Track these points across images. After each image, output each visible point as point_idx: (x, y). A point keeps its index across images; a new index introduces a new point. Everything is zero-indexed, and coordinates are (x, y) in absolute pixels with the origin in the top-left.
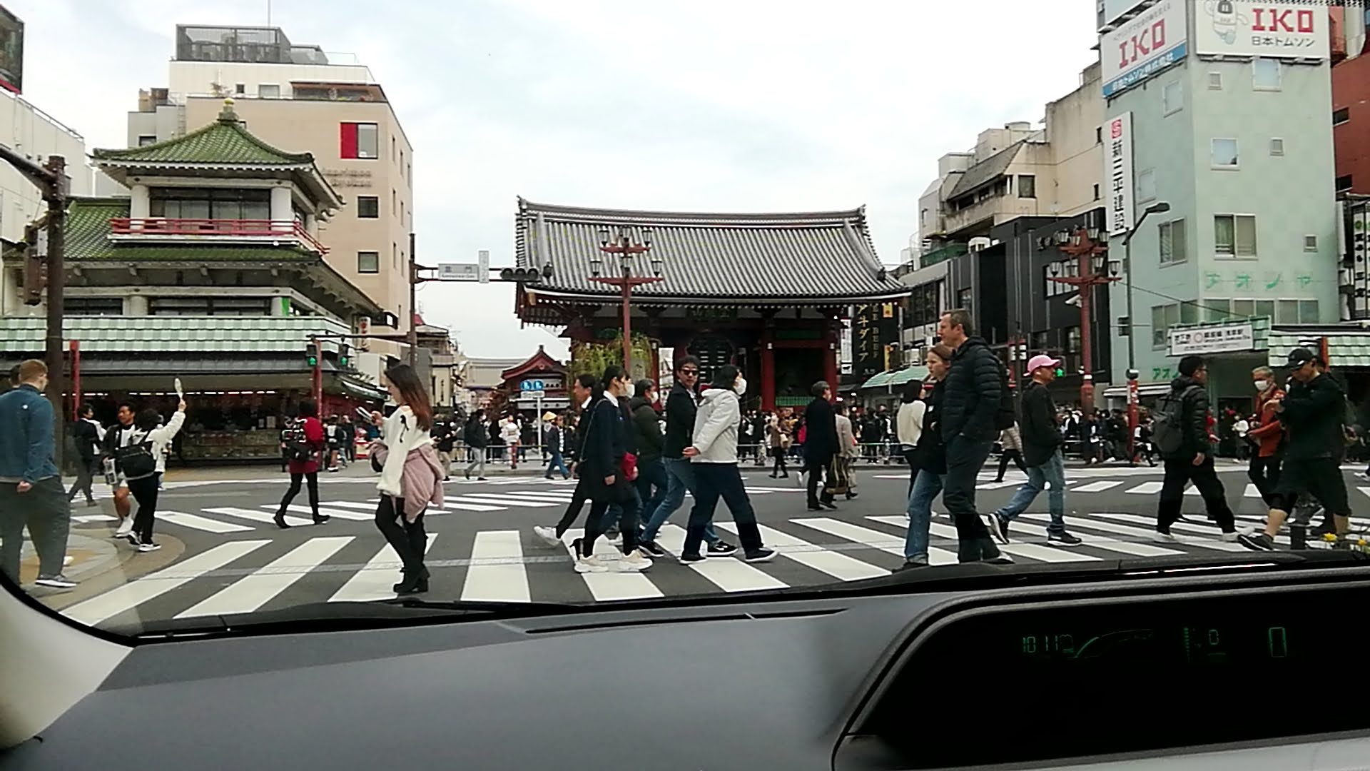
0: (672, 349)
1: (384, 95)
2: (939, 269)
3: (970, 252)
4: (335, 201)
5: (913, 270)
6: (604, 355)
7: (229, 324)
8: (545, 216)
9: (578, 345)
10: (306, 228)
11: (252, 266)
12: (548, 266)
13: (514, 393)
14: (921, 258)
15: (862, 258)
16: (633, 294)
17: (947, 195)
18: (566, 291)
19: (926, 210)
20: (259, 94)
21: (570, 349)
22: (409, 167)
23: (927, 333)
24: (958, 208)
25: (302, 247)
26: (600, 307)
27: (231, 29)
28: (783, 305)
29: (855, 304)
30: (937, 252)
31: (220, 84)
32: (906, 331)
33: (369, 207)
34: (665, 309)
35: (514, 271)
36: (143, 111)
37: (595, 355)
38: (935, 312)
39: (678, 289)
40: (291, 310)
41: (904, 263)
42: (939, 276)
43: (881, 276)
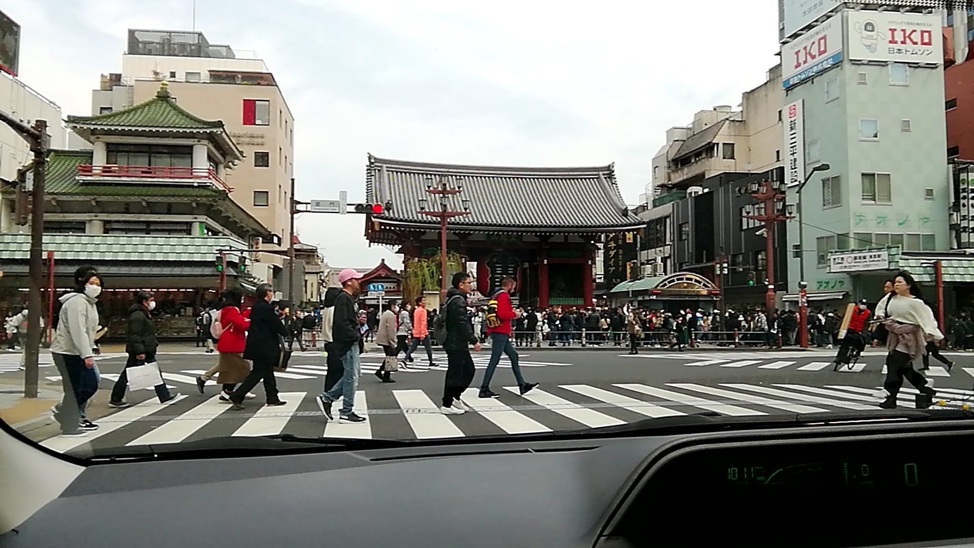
0: (476, 263)
1: (274, 80)
2: (666, 209)
3: (688, 197)
4: (239, 155)
5: (647, 209)
6: (428, 267)
7: (161, 241)
8: (387, 167)
9: (409, 259)
10: (217, 173)
11: (179, 200)
12: (389, 203)
13: (363, 293)
14: (653, 201)
15: (612, 200)
16: (449, 223)
17: (672, 157)
18: (401, 220)
19: (657, 167)
20: (186, 78)
21: (404, 262)
22: (291, 131)
23: (657, 254)
24: (679, 166)
25: (214, 187)
26: (425, 232)
27: (167, 32)
28: (555, 232)
29: (606, 233)
30: (664, 197)
31: (158, 71)
32: (642, 252)
33: (262, 159)
34: (472, 234)
35: (365, 206)
36: (103, 89)
37: (421, 266)
38: (663, 239)
39: (480, 220)
40: (206, 231)
41: (641, 204)
42: (665, 214)
43: (625, 213)
